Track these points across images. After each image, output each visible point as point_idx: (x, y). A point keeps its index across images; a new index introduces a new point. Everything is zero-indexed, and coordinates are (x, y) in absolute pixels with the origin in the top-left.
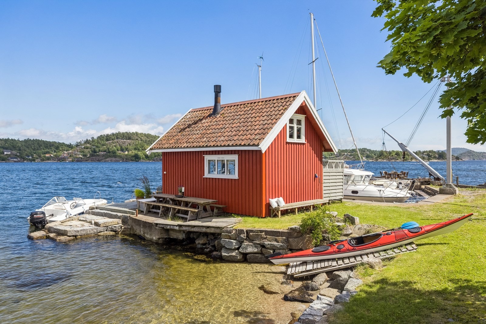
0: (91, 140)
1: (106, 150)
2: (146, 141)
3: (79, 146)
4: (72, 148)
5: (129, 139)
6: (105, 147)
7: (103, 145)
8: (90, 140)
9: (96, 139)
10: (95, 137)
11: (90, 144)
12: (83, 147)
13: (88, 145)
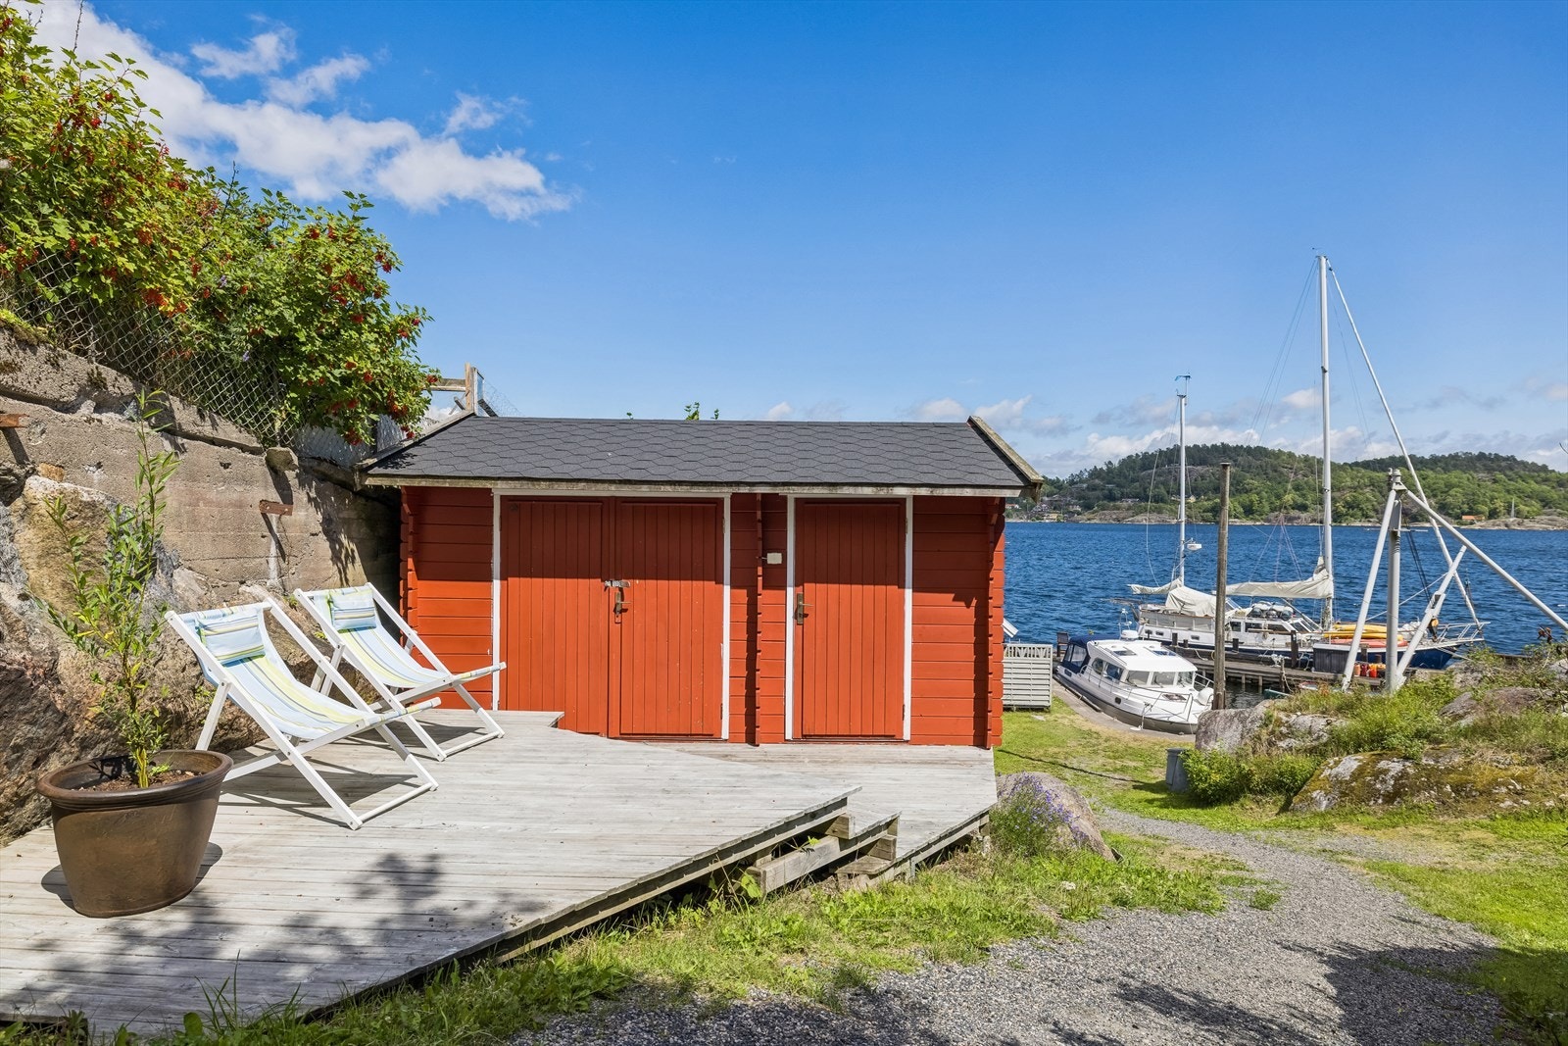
0: (1105, 468)
1: (1139, 493)
2: (1250, 467)
3: (1076, 483)
4: (1060, 490)
5: (1200, 464)
6: (1137, 484)
7: (1133, 481)
8: (1101, 469)
9: (1117, 465)
10: (1116, 463)
11: (1103, 479)
12: (1085, 485)
13: (1097, 481)
